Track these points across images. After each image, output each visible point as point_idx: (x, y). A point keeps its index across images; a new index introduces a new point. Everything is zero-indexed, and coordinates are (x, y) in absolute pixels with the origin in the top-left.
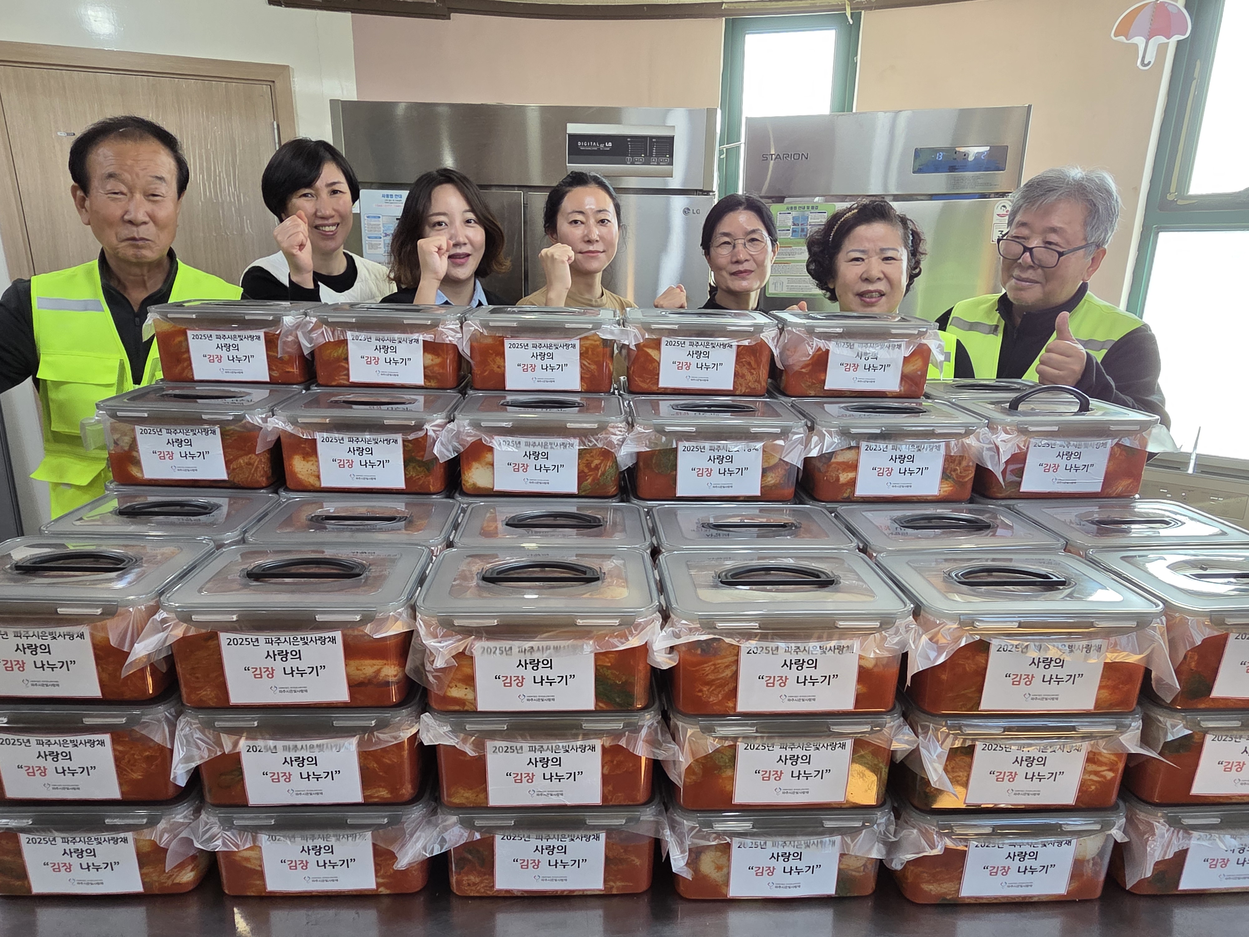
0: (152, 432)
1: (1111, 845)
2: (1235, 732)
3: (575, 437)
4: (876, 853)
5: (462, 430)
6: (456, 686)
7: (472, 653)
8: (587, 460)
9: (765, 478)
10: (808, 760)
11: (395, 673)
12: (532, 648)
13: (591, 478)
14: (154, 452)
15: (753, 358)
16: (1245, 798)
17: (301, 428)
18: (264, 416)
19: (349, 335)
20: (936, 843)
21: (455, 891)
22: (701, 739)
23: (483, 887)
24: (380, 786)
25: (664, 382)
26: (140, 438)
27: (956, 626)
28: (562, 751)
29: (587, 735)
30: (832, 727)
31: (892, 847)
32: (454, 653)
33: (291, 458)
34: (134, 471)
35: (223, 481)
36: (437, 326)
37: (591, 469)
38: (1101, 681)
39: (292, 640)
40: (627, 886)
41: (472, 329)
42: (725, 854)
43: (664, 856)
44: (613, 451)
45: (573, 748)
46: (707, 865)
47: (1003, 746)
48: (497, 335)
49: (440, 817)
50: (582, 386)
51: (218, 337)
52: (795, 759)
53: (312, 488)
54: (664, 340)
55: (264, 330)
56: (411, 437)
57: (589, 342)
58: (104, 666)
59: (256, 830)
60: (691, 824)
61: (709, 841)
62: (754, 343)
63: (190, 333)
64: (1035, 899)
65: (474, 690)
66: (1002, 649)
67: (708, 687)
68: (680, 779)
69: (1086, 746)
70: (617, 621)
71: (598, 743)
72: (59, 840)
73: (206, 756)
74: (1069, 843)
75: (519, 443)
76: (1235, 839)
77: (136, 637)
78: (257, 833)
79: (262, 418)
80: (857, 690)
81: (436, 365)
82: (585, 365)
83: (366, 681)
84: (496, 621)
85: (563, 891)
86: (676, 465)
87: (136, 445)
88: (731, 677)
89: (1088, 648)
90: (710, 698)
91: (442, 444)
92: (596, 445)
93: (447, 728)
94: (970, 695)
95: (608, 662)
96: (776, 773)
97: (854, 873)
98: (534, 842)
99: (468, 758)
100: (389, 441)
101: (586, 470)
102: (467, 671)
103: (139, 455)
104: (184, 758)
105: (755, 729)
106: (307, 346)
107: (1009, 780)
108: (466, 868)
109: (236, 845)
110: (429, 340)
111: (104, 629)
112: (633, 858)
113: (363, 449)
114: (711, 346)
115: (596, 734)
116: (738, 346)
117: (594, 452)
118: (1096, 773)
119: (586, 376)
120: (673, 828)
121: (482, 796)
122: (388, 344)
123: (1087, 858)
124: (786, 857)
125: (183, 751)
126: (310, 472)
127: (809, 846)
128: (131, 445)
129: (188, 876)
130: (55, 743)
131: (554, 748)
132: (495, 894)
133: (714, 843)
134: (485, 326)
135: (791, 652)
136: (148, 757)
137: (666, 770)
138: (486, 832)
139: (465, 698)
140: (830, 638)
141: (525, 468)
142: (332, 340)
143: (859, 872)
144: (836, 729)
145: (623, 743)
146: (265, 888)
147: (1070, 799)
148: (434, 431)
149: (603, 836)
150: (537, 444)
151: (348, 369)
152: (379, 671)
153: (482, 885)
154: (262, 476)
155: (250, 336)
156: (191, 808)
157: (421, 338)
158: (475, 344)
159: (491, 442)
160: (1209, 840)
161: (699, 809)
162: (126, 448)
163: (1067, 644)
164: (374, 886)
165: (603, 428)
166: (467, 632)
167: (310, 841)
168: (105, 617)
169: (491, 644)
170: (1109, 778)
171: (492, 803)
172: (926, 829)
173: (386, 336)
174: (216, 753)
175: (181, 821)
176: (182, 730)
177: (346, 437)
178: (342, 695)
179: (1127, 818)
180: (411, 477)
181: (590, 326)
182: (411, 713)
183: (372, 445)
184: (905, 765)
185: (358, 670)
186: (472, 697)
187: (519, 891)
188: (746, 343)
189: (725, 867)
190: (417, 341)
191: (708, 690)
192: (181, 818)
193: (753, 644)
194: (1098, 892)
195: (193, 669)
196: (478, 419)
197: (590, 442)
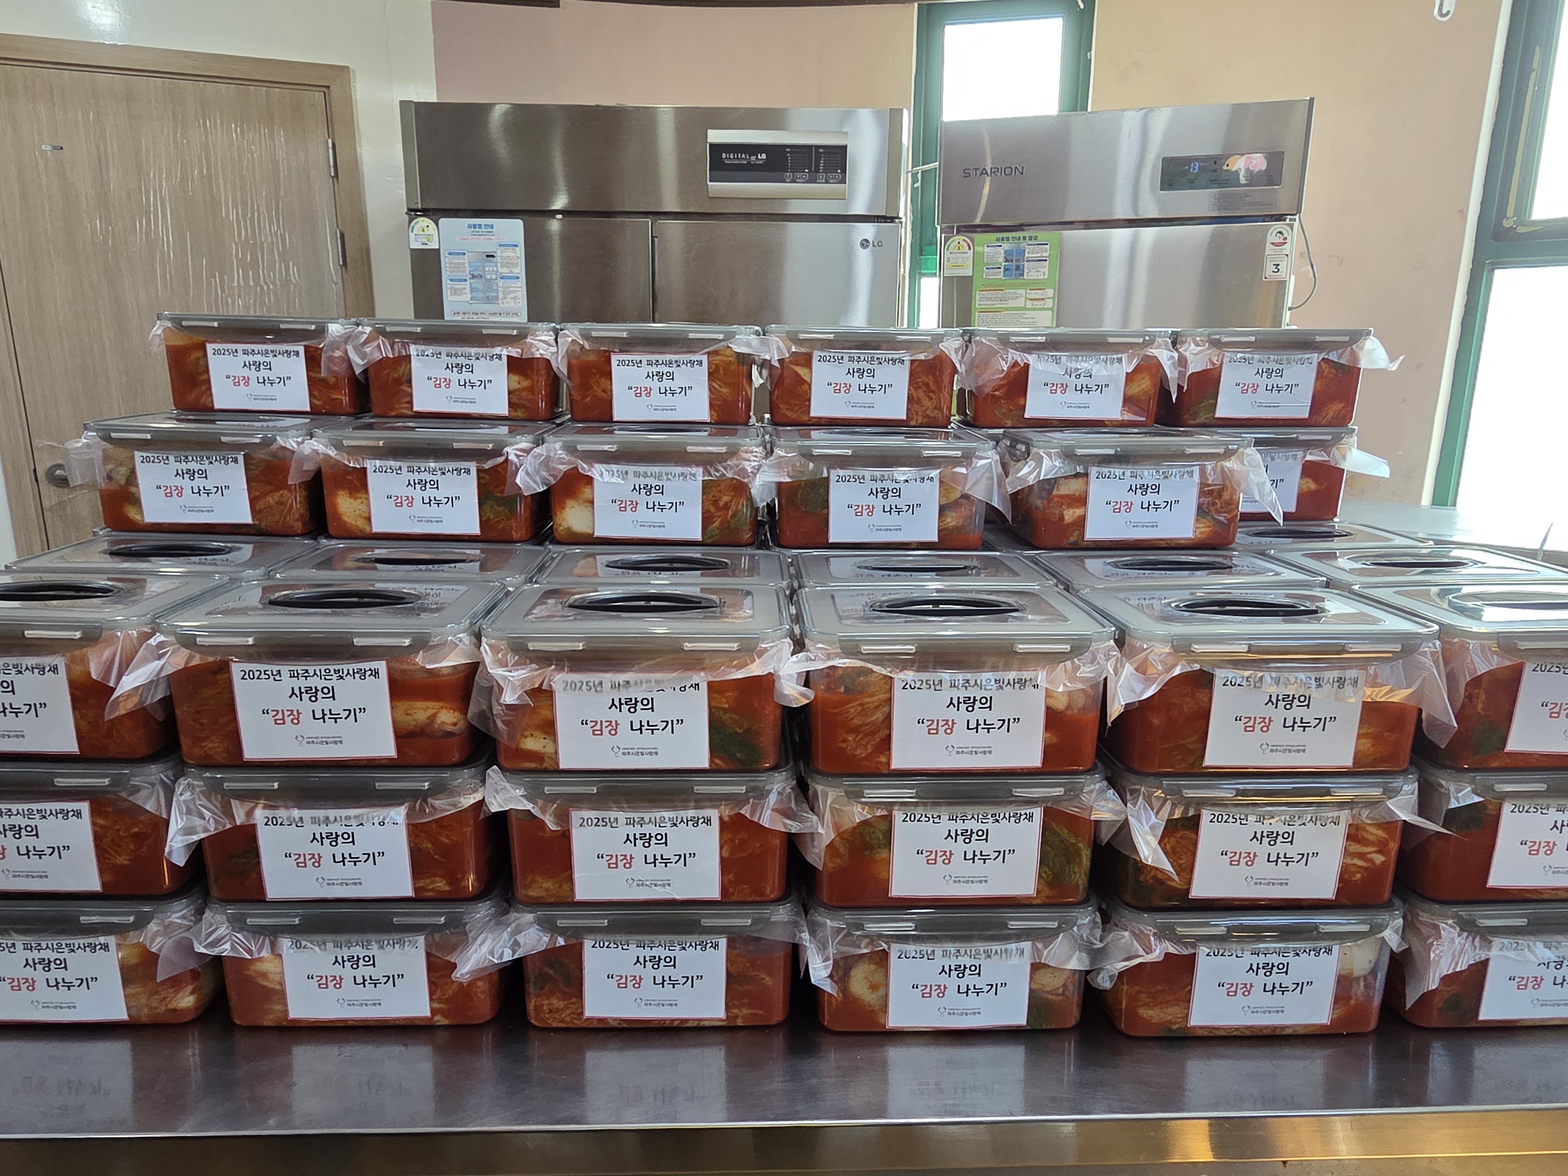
0: (156, 460)
1: (1386, 959)
2: (1540, 801)
3: (697, 465)
4: (1077, 962)
5: (552, 454)
6: (532, 735)
7: (551, 686)
8: (714, 496)
9: (943, 519)
10: (985, 836)
11: (455, 720)
12: (628, 682)
13: (719, 520)
14: (159, 487)
15: (931, 377)
16: (1559, 892)
17: (348, 453)
18: (300, 440)
19: (413, 349)
20: (1154, 947)
21: (533, 1021)
22: (845, 805)
23: (569, 1015)
24: (435, 875)
25: (816, 411)
26: (140, 468)
27: (1167, 650)
28: (669, 824)
29: (701, 802)
30: (1014, 790)
31: (1097, 955)
32: (527, 688)
33: (334, 495)
34: (132, 513)
35: (247, 525)
36: (526, 337)
37: (719, 509)
38: (1359, 728)
39: (323, 673)
40: (755, 1014)
41: (570, 339)
42: (882, 967)
43: (803, 970)
44: (746, 480)
45: (682, 821)
46: (859, 984)
47: (1237, 817)
48: (602, 348)
49: (513, 915)
50: (711, 415)
51: (245, 352)
52: (968, 835)
53: (359, 534)
54: (816, 354)
55: (304, 343)
56: (487, 466)
57: (719, 358)
58: (84, 711)
59: (273, 933)
60: (836, 924)
61: (860, 948)
62: (931, 357)
63: (210, 347)
64: (1289, 1031)
65: (555, 741)
66: (1228, 683)
67: (854, 736)
68: (820, 859)
69: (1345, 816)
70: (736, 645)
71: (714, 814)
72: (19, 946)
73: (212, 829)
74: (1329, 951)
75: (627, 473)
76: (1550, 949)
77: (125, 667)
78: (276, 938)
79: (297, 442)
80: (1045, 740)
81: (524, 389)
82: (714, 387)
83: (418, 730)
84: (581, 644)
85: (673, 1020)
86: (827, 501)
87: (136, 478)
88: (883, 722)
89: (1341, 682)
90: (856, 750)
91: (527, 473)
92: (724, 475)
93: (520, 792)
94: (1191, 746)
95: (725, 703)
96: (945, 854)
97: (1050, 997)
98: (634, 951)
99: (548, 835)
100: (459, 471)
101: (713, 510)
102: (545, 713)
103: (139, 491)
104: (183, 828)
105: (914, 791)
106: (359, 363)
107: (1247, 864)
108: (546, 988)
109: (250, 951)
110: (515, 355)
111: (84, 661)
112: (764, 976)
113: (426, 482)
114: (876, 362)
115: (711, 800)
116: (912, 362)
117: (723, 485)
118: (1361, 856)
119: (716, 402)
120: (813, 933)
121: (566, 887)
122: (461, 360)
123: (1355, 974)
124: (961, 970)
125: (182, 819)
126: (358, 512)
127: (989, 956)
128: (128, 477)
129: (186, 1000)
130: (18, 813)
131: (658, 820)
132: (584, 1025)
133: (866, 951)
134: (586, 336)
135: (958, 687)
136: (136, 834)
137: (802, 850)
138: (571, 936)
139: (543, 751)
140: (1008, 668)
141: (635, 506)
142: (391, 356)
143: (1058, 995)
144: (1019, 792)
145: (746, 811)
146: (287, 1015)
147: (1327, 890)
148: (517, 456)
149: (723, 942)
150: (649, 474)
151: (411, 395)
152: (434, 716)
153: (568, 1012)
154: (297, 520)
155: (287, 351)
156: (191, 907)
157: (505, 352)
158: (574, 362)
159: (589, 470)
160: (1515, 949)
161: (846, 904)
162: (123, 482)
163: (1313, 676)
164: (428, 1014)
165: (733, 453)
166: (545, 659)
167: (345, 949)
168: (85, 643)
169: (575, 677)
170: (1378, 862)
171: (580, 895)
172: (1141, 931)
173: (460, 350)
174: (225, 826)
175: (179, 921)
176: (181, 794)
177: (404, 465)
178: (388, 749)
179: (1404, 918)
180: (488, 520)
181: (721, 336)
182: (476, 775)
183: (438, 477)
184: (1112, 846)
185: (407, 714)
186: (553, 751)
187: (615, 1019)
188: (922, 357)
189: (881, 986)
190: (500, 357)
191: (854, 740)
192: (178, 918)
193: (909, 675)
194: (1373, 1025)
195: (197, 712)
196: (573, 442)
197: (718, 471)
